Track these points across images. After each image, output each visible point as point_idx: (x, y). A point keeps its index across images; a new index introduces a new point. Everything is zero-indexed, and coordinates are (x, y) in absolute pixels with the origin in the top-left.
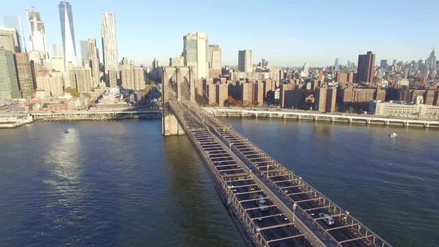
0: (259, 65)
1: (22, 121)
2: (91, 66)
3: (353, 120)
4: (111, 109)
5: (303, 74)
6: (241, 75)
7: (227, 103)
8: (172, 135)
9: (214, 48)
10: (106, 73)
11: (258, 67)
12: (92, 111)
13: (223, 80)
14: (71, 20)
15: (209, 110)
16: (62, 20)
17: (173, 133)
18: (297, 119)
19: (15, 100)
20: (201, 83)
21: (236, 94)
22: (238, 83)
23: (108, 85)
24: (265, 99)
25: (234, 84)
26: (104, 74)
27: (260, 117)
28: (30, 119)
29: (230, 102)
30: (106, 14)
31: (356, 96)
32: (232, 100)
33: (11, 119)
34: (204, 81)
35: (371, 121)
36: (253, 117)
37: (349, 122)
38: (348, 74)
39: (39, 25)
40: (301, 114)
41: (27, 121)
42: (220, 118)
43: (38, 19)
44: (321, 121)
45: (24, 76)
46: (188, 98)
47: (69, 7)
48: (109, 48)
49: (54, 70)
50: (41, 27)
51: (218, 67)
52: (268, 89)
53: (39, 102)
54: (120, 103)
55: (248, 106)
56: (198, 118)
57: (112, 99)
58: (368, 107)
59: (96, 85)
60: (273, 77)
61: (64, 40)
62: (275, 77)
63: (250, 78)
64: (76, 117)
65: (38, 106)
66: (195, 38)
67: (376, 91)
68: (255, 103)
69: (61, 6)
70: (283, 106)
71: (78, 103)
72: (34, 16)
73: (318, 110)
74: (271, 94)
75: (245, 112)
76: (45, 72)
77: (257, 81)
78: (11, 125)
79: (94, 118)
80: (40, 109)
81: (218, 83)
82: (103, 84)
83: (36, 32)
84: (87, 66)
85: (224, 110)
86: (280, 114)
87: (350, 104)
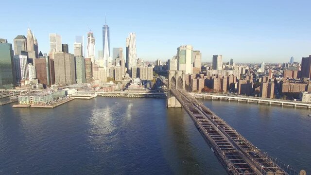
0: (228, 64)
1: (93, 96)
2: (120, 64)
3: (284, 104)
4: (137, 91)
5: (260, 71)
6: (214, 72)
7: (203, 91)
8: (172, 107)
9: (196, 53)
10: (130, 68)
11: (227, 66)
12: (126, 92)
13: (202, 75)
14: (108, 36)
15: (192, 95)
16: (104, 36)
17: (172, 106)
18: (247, 102)
19: (85, 84)
20: (188, 77)
21: (209, 84)
22: (211, 78)
23: (131, 76)
24: (228, 89)
25: (209, 79)
26: (128, 69)
27: (223, 100)
28: (96, 95)
29: (205, 90)
30: (131, 33)
31: (292, 88)
32: (206, 88)
33: (88, 95)
34: (190, 76)
35: (297, 105)
36: (219, 99)
37: (281, 105)
38: (293, 72)
39: (92, 40)
40: (249, 99)
41: (95, 96)
42: (198, 99)
43: (92, 37)
44: (262, 104)
45: (88, 71)
46: (181, 88)
47: (108, 28)
48: (132, 54)
49: (100, 67)
50: (93, 41)
51: (199, 66)
52: (231, 82)
53: (98, 85)
54: (141, 88)
55: (216, 92)
56: (188, 99)
57: (136, 85)
58: (298, 96)
59: (123, 76)
60: (236, 73)
61: (104, 48)
62: (237, 74)
63: (220, 74)
64: (118, 95)
65: (98, 88)
66: (185, 49)
67: (308, 85)
68: (221, 91)
69: (104, 28)
70: (239, 93)
71: (117, 87)
72: (91, 35)
73: (261, 96)
74: (233, 84)
75: (214, 96)
76: (97, 68)
77: (223, 77)
78: (89, 98)
79: (128, 96)
80: (99, 90)
81: (199, 78)
82: (128, 75)
83: (91, 44)
84: (118, 64)
85: (201, 95)
86: (236, 98)
87: (286, 94)
